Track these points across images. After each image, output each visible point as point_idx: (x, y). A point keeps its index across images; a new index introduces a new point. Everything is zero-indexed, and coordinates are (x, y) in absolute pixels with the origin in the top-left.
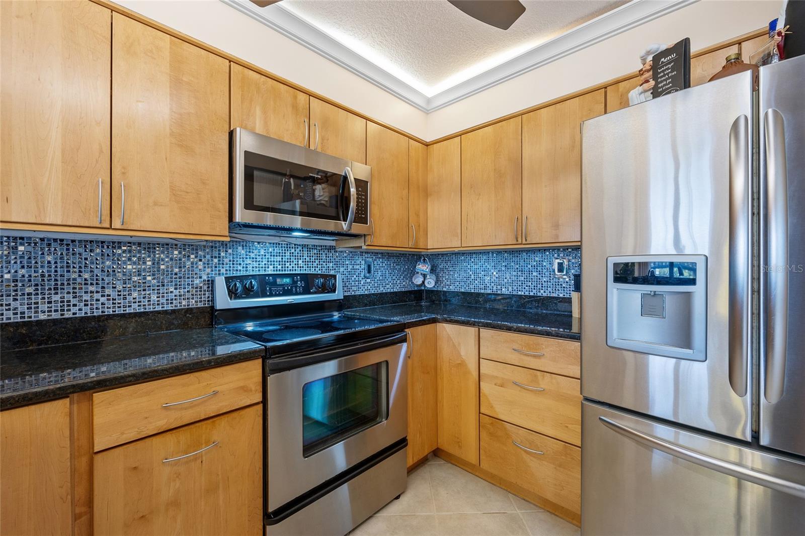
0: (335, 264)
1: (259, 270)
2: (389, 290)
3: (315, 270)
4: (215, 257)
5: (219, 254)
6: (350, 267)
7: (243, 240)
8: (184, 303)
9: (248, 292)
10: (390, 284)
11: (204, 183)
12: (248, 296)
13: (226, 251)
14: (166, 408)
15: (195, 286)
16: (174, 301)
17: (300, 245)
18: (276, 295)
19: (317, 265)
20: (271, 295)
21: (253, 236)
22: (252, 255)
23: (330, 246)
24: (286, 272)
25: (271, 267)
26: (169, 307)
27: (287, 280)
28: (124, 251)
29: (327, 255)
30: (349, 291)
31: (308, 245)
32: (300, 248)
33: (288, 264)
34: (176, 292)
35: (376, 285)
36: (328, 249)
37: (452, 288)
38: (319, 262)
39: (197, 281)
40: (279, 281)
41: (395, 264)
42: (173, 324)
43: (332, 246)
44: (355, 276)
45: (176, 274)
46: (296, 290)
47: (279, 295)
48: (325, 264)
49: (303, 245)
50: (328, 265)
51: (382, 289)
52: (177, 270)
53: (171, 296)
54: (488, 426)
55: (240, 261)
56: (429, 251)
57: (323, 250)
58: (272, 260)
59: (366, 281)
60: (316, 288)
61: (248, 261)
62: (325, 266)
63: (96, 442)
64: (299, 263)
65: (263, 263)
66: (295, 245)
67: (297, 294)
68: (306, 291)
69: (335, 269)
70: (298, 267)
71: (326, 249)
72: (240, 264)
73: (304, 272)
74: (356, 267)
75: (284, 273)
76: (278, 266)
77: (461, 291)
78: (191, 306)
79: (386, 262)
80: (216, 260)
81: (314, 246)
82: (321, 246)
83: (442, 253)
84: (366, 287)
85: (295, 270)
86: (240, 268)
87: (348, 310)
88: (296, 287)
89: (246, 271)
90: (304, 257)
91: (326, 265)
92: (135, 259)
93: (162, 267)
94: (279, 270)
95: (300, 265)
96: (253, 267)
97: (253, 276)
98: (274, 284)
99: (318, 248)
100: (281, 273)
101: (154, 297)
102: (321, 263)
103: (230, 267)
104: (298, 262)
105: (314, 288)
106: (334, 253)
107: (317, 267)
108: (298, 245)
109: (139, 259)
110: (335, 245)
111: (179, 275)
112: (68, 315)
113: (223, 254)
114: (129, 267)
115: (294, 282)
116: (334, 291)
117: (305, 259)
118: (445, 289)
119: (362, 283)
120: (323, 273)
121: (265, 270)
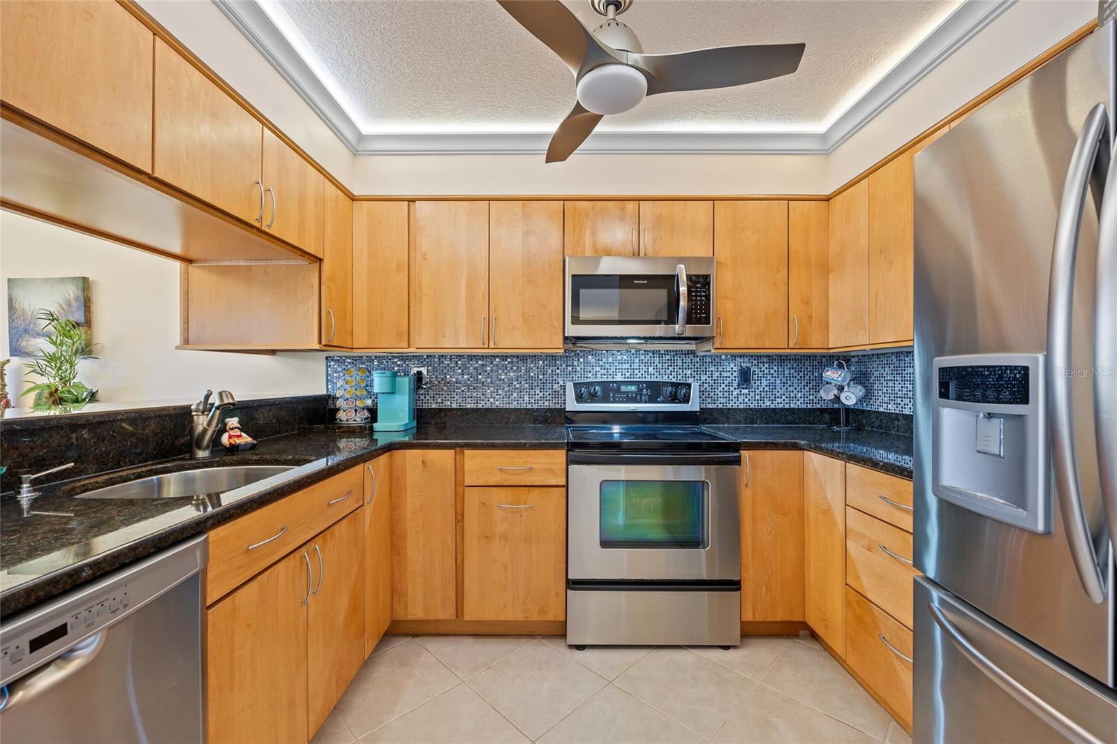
0: (694, 371)
1: (607, 378)
2: (781, 406)
3: (668, 377)
4: (570, 366)
5: (573, 363)
6: (716, 375)
7: (593, 350)
8: (546, 403)
9: (593, 398)
10: (784, 397)
11: (544, 307)
12: (593, 401)
13: (579, 360)
14: (501, 470)
15: (554, 390)
16: (540, 402)
17: (650, 352)
18: (619, 402)
19: (671, 371)
20: (614, 402)
21: (602, 345)
22: (601, 363)
23: (688, 351)
24: (635, 380)
25: (619, 374)
26: (535, 406)
27: (633, 388)
28: (509, 363)
29: (684, 361)
30: (715, 403)
31: (659, 351)
32: (651, 354)
33: (636, 372)
34: (541, 394)
35: (758, 397)
36: (685, 354)
37: (892, 408)
38: (674, 369)
39: (555, 386)
40: (623, 388)
41: (792, 371)
42: (538, 420)
43: (691, 351)
44: (723, 386)
45: (541, 380)
46: (641, 398)
47: (623, 402)
48: (681, 371)
49: (653, 351)
50: (685, 372)
51: (768, 403)
52: (541, 377)
53: (537, 398)
54: (854, 604)
55: (590, 369)
56: (832, 351)
57: (678, 356)
58: (620, 367)
59: (741, 391)
60: (664, 397)
61: (598, 369)
62: (681, 373)
63: (466, 480)
64: (650, 370)
65: (611, 371)
66: (645, 351)
67: (640, 402)
68: (652, 400)
69: (694, 377)
70: (648, 375)
71: (682, 354)
72: (590, 372)
73: (655, 380)
74: (724, 374)
75: (632, 380)
76: (627, 374)
77: (904, 413)
78: (551, 407)
79: (775, 368)
80: (570, 368)
81: (667, 351)
82: (676, 351)
83: (879, 352)
84: (741, 400)
85: (645, 377)
86: (590, 375)
87: (712, 425)
88: (641, 395)
89: (596, 378)
90: (655, 364)
91: (683, 371)
92: (515, 368)
93: (532, 374)
94: (628, 378)
95: (651, 374)
96: (602, 375)
97: (598, 383)
98: (618, 391)
99: (672, 353)
100: (629, 380)
101: (526, 398)
102: (676, 370)
103: (581, 374)
104: (648, 369)
105: (662, 396)
106: (693, 359)
107: (671, 374)
108: (648, 351)
109: (517, 368)
110: (694, 349)
111: (543, 381)
112: (480, 406)
113: (575, 363)
114: (512, 374)
115: (640, 390)
116: (687, 402)
117: (657, 366)
118: (881, 409)
119: (735, 393)
120: (678, 381)
121: (613, 378)
